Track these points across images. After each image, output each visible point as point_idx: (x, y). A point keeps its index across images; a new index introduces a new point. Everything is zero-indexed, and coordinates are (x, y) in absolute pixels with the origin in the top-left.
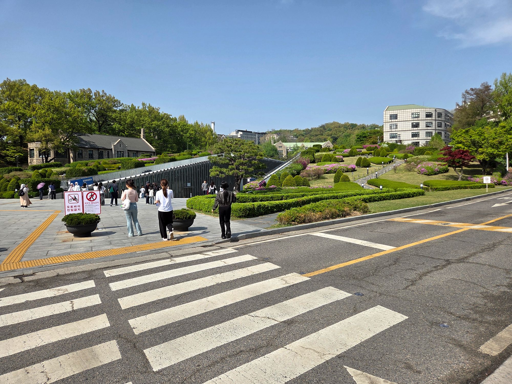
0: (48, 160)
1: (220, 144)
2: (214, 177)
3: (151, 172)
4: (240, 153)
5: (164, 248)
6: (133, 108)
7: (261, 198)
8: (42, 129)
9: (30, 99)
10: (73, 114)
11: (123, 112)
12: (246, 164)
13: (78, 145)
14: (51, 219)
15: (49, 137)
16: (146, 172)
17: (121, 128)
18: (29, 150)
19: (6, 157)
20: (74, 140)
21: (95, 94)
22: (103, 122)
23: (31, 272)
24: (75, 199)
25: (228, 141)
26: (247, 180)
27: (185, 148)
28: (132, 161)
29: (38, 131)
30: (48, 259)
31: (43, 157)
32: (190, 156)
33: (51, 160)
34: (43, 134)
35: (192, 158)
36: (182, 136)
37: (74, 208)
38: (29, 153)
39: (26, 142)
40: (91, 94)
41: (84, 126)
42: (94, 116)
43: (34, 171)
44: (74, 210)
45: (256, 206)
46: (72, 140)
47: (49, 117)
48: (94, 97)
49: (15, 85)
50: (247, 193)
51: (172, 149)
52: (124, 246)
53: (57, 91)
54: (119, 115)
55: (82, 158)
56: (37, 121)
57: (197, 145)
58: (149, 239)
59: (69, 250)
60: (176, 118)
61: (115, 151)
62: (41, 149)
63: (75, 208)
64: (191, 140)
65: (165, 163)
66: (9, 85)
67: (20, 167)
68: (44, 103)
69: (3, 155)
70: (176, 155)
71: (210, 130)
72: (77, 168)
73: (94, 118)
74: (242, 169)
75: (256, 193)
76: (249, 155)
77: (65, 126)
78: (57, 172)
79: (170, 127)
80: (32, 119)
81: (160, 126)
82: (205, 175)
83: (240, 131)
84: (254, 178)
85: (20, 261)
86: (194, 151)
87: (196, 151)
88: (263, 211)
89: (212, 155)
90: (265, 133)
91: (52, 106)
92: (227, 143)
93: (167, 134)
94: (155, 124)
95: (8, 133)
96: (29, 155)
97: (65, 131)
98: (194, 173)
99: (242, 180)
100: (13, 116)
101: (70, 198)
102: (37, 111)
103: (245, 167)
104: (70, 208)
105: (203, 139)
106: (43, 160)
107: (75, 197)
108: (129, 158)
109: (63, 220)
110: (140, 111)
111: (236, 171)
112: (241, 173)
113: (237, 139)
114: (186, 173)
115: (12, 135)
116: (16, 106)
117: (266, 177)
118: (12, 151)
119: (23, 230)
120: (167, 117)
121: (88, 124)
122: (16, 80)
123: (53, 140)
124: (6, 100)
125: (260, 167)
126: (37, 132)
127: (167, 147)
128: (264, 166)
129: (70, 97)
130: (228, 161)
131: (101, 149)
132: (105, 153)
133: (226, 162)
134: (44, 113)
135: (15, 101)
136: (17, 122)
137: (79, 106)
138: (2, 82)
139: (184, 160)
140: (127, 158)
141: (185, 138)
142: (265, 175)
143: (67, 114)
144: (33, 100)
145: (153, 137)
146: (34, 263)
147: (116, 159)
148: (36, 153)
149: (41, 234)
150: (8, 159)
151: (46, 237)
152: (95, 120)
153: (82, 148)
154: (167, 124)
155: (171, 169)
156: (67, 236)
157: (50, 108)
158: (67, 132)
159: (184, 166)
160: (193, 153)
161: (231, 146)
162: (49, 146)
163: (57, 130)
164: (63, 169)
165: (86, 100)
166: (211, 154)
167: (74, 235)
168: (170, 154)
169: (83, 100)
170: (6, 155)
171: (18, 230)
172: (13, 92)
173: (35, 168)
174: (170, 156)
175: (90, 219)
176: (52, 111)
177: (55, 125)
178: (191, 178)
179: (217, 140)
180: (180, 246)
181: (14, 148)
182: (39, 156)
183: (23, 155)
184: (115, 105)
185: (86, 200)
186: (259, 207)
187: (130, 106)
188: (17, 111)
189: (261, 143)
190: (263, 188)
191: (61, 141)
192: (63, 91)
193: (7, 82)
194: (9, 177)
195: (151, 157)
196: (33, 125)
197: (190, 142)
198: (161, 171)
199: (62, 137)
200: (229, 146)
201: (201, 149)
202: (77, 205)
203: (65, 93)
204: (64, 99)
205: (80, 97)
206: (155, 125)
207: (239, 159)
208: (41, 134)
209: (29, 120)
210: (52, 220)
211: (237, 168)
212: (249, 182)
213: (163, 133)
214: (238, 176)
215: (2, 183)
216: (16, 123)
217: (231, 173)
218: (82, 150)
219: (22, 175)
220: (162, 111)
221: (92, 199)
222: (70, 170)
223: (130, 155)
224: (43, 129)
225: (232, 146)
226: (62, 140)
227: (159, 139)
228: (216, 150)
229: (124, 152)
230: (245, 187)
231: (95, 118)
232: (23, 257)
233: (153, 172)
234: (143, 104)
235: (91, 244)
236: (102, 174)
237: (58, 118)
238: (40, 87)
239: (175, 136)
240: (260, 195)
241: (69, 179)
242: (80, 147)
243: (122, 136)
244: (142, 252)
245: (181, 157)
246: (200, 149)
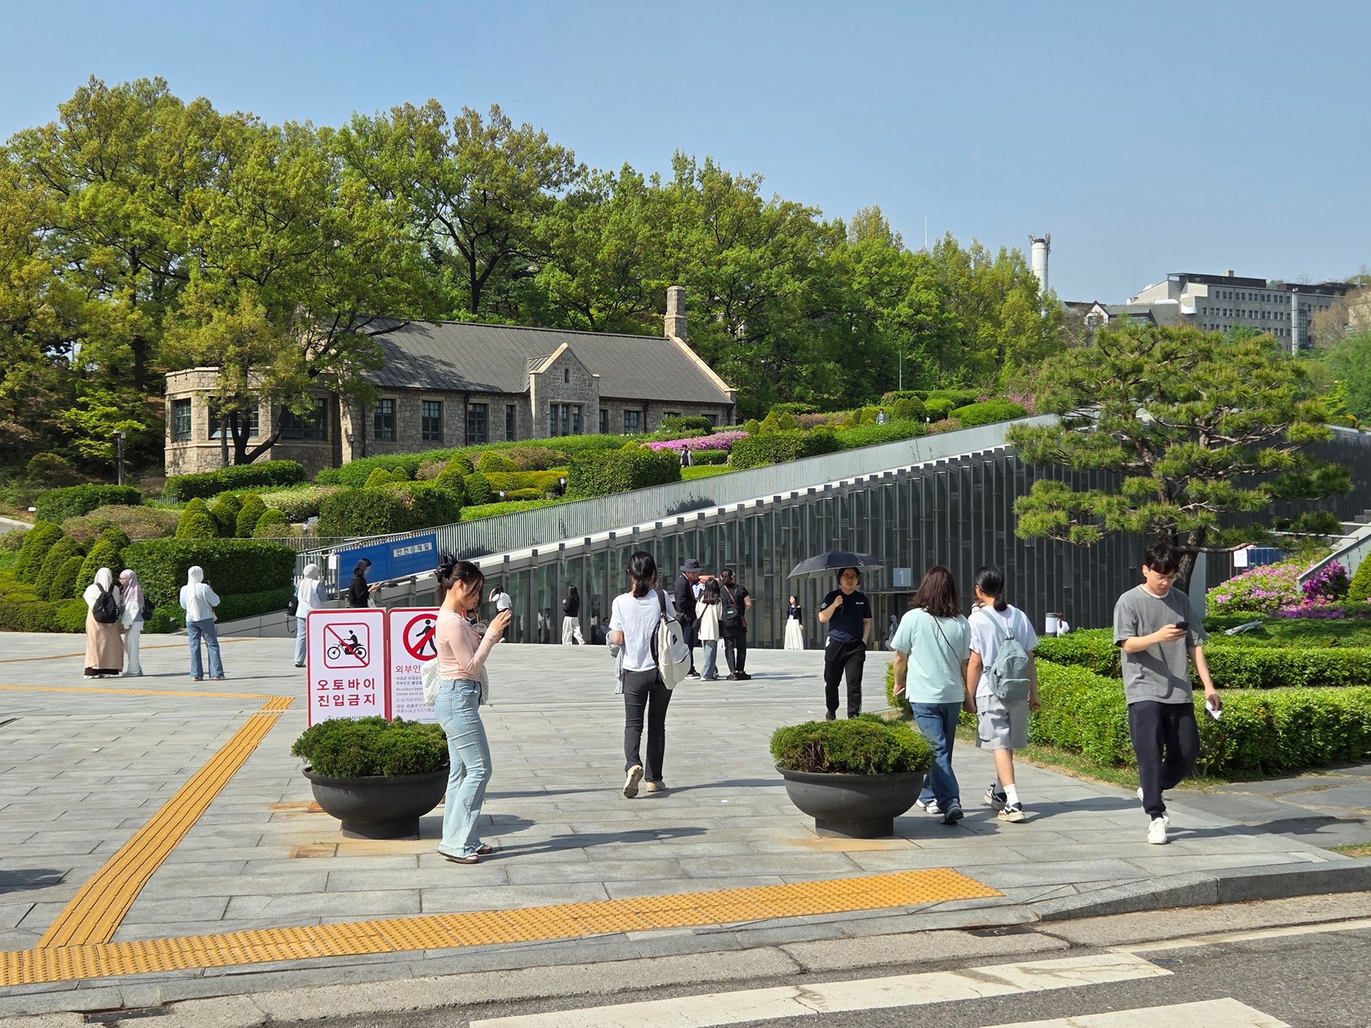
0: (248, 451)
1: (1073, 362)
2: (1040, 540)
3: (710, 512)
4: (1189, 410)
5: (764, 925)
6: (631, 187)
7: (1315, 665)
8: (228, 304)
9: (181, 167)
10: (359, 228)
11: (582, 209)
12: (1225, 468)
13: (378, 376)
14: (249, 738)
15: (256, 343)
16: (685, 508)
17: (574, 285)
18: (168, 405)
19: (77, 438)
20: (359, 354)
21: (461, 130)
22: (493, 261)
23: (153, 997)
24: (352, 648)
25: (1124, 339)
26: (1229, 557)
27: (884, 384)
28: (621, 452)
29: (210, 317)
30: (230, 937)
31: (224, 439)
32: (914, 424)
33: (260, 450)
34: (230, 329)
35: (920, 434)
36: (875, 316)
37: (347, 692)
38: (169, 419)
39: (160, 370)
40: (442, 130)
41: (406, 285)
42: (453, 234)
43: (189, 504)
44: (347, 702)
45: (1282, 716)
46: (350, 353)
47: (258, 245)
48: (453, 141)
49: (121, 108)
50: (1229, 632)
51: (818, 389)
52: (571, 895)
53: (294, 122)
54: (563, 225)
55: (394, 439)
56: (208, 270)
57: (949, 364)
58: (691, 867)
59: (319, 902)
60: (841, 224)
61: (541, 402)
62: (220, 399)
63: (354, 691)
64: (920, 340)
65: (779, 461)
66: (98, 107)
67: (130, 482)
68: (238, 181)
69: (64, 427)
70: (838, 422)
71: (1024, 282)
72: (367, 488)
73: (449, 246)
74: (1203, 497)
75: (1284, 635)
76: (1240, 415)
77: (325, 289)
78: (283, 507)
79: (811, 271)
80: (188, 261)
81: (759, 269)
82: (989, 525)
83: (1192, 278)
84: (1275, 545)
85: (112, 937)
86: (935, 396)
87: (945, 396)
88: (1327, 742)
89: (1031, 415)
90: (1342, 289)
91: (274, 194)
92: (1114, 352)
93: (793, 311)
94: (736, 262)
95: (86, 327)
96: (168, 430)
97: (320, 311)
98: (930, 515)
99: (1202, 559)
100: (110, 248)
101: (332, 641)
102: (207, 222)
103: (1222, 484)
104: (331, 693)
105: (985, 330)
106: (225, 449)
107: (354, 638)
108: (607, 437)
109: (301, 748)
110: (669, 201)
111: (1167, 506)
112: (1194, 521)
113: (1172, 329)
114: (890, 514)
115: (104, 336)
116: (124, 201)
117: (1346, 542)
118: (102, 409)
119: (131, 787)
120: (800, 221)
121: (423, 274)
122: (127, 84)
123: (272, 356)
124: (85, 177)
125: (1308, 483)
126: (204, 320)
127: (794, 378)
128: (1338, 481)
129: (349, 150)
130: (1117, 452)
131: (477, 393)
132: (496, 415)
133: (1107, 461)
134: (240, 230)
135: (122, 182)
136: (124, 274)
137: (385, 188)
138: (72, 96)
139: (877, 444)
140: (596, 436)
141: (885, 327)
142: (1340, 531)
143: (333, 231)
144: (193, 170)
145: (725, 330)
146: (171, 954)
147: (546, 444)
148: (198, 417)
149: (201, 813)
150: (86, 447)
151: (223, 828)
152: (456, 252)
153: (394, 389)
154: (796, 259)
155: (812, 491)
156: (312, 826)
157: (262, 207)
158: (328, 315)
159: (881, 475)
160: (929, 405)
161: (1138, 369)
162: (254, 383)
163: (289, 307)
164: (307, 494)
165: (418, 158)
166: (1024, 414)
167: (344, 827)
168: (809, 412)
169: (405, 159)
170: (76, 429)
171: (111, 788)
172: (112, 139)
173: (192, 489)
174: (807, 427)
175: (416, 748)
176: (270, 219)
177: (279, 287)
178: (917, 545)
179: (1061, 333)
180: (847, 916)
181: (109, 398)
182: (212, 431)
183: (143, 427)
184: (548, 175)
185: (400, 656)
186: (1303, 717)
187: (617, 177)
188: (127, 226)
189: (1319, 344)
190: (1329, 604)
191: (305, 362)
192: (319, 124)
193: (89, 96)
194: (83, 533)
195: (710, 433)
196: (190, 287)
197: (912, 347)
198: (760, 503)
199: (309, 343)
200: (1128, 367)
201: (970, 387)
202: (361, 675)
203: (327, 132)
204: (324, 158)
205: (392, 147)
206: (737, 264)
207: (1181, 440)
208: (222, 329)
209: (174, 265)
210: (254, 742)
211: (1174, 493)
212: (1241, 571)
213: (777, 304)
214: (1177, 538)
215: (57, 557)
216: (121, 278)
217: (1135, 520)
218: (393, 401)
219: (138, 521)
220: (771, 196)
221: (427, 651)
222: (339, 499)
223: (611, 424)
224: (232, 307)
225: (1147, 368)
226: (309, 357)
227: (756, 336)
228: (1054, 393)
229: (585, 409)
230: (1221, 594)
231: (457, 242)
232: (122, 919)
233: (721, 511)
234: (680, 163)
235: (418, 878)
236: (478, 518)
237: (297, 251)
238: (224, 110)
239: (834, 321)
240: (1309, 647)
241: (330, 543)
242: (386, 388)
243: (578, 327)
244: (655, 934)
245: (862, 431)
246: (968, 382)
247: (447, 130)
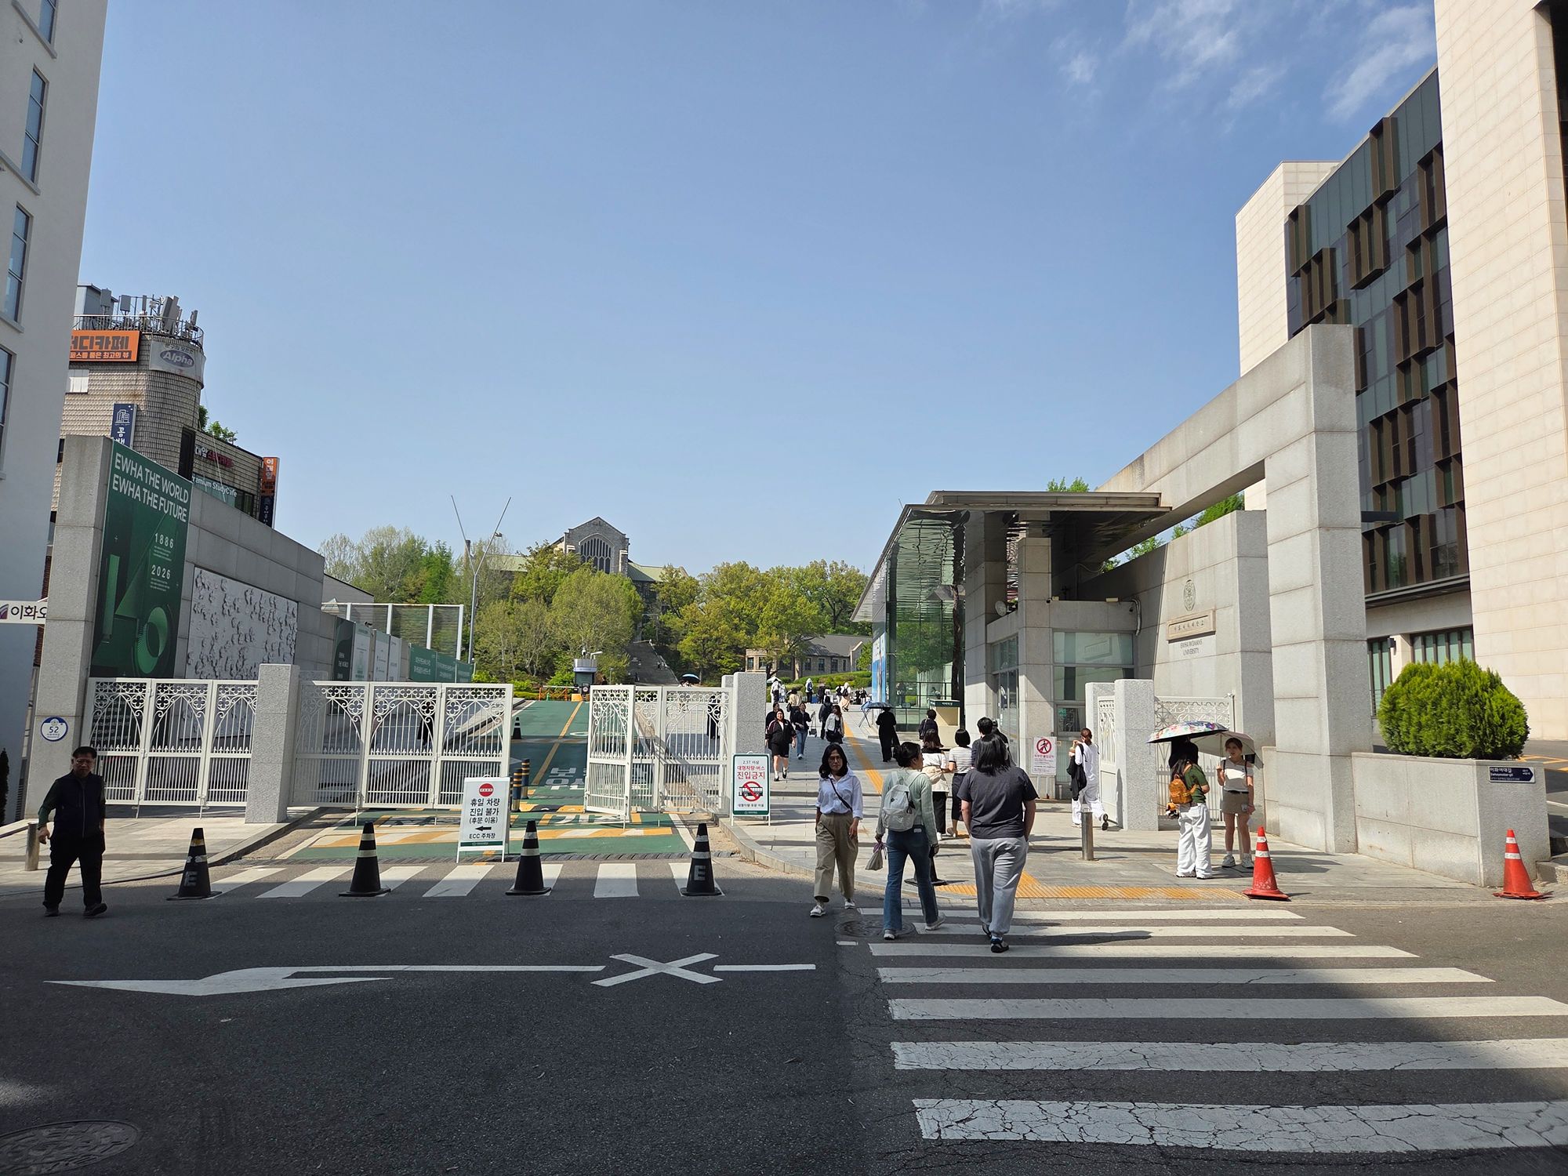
13: (806, 652)
20: (802, 646)
21: (832, 569)
22: (841, 610)
42: (828, 601)
48: (829, 573)
61: (854, 660)
129: (796, 576)
131: (834, 657)
132: (840, 664)
144: (751, 588)
153: (811, 655)
165: (818, 581)
169: (814, 580)
192: (787, 567)
203: (789, 570)
204: (788, 578)
205: (811, 576)
218: (810, 659)
242: (808, 655)
247: (827, 569)
